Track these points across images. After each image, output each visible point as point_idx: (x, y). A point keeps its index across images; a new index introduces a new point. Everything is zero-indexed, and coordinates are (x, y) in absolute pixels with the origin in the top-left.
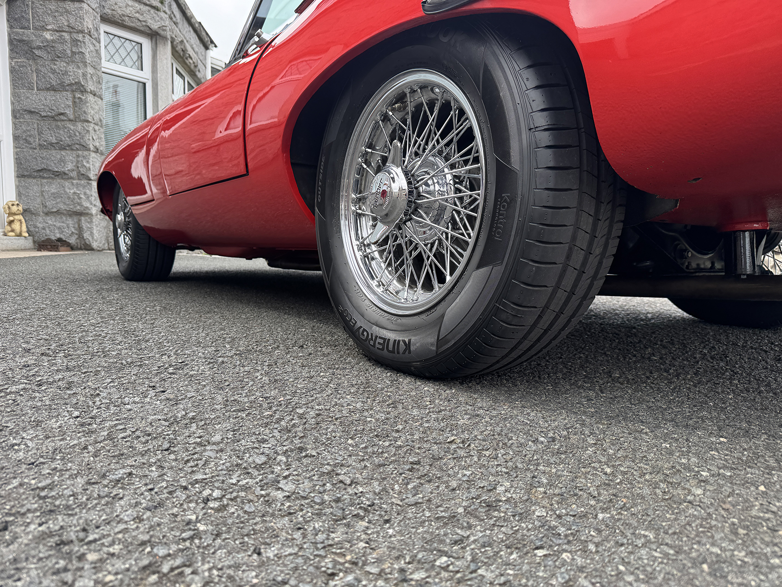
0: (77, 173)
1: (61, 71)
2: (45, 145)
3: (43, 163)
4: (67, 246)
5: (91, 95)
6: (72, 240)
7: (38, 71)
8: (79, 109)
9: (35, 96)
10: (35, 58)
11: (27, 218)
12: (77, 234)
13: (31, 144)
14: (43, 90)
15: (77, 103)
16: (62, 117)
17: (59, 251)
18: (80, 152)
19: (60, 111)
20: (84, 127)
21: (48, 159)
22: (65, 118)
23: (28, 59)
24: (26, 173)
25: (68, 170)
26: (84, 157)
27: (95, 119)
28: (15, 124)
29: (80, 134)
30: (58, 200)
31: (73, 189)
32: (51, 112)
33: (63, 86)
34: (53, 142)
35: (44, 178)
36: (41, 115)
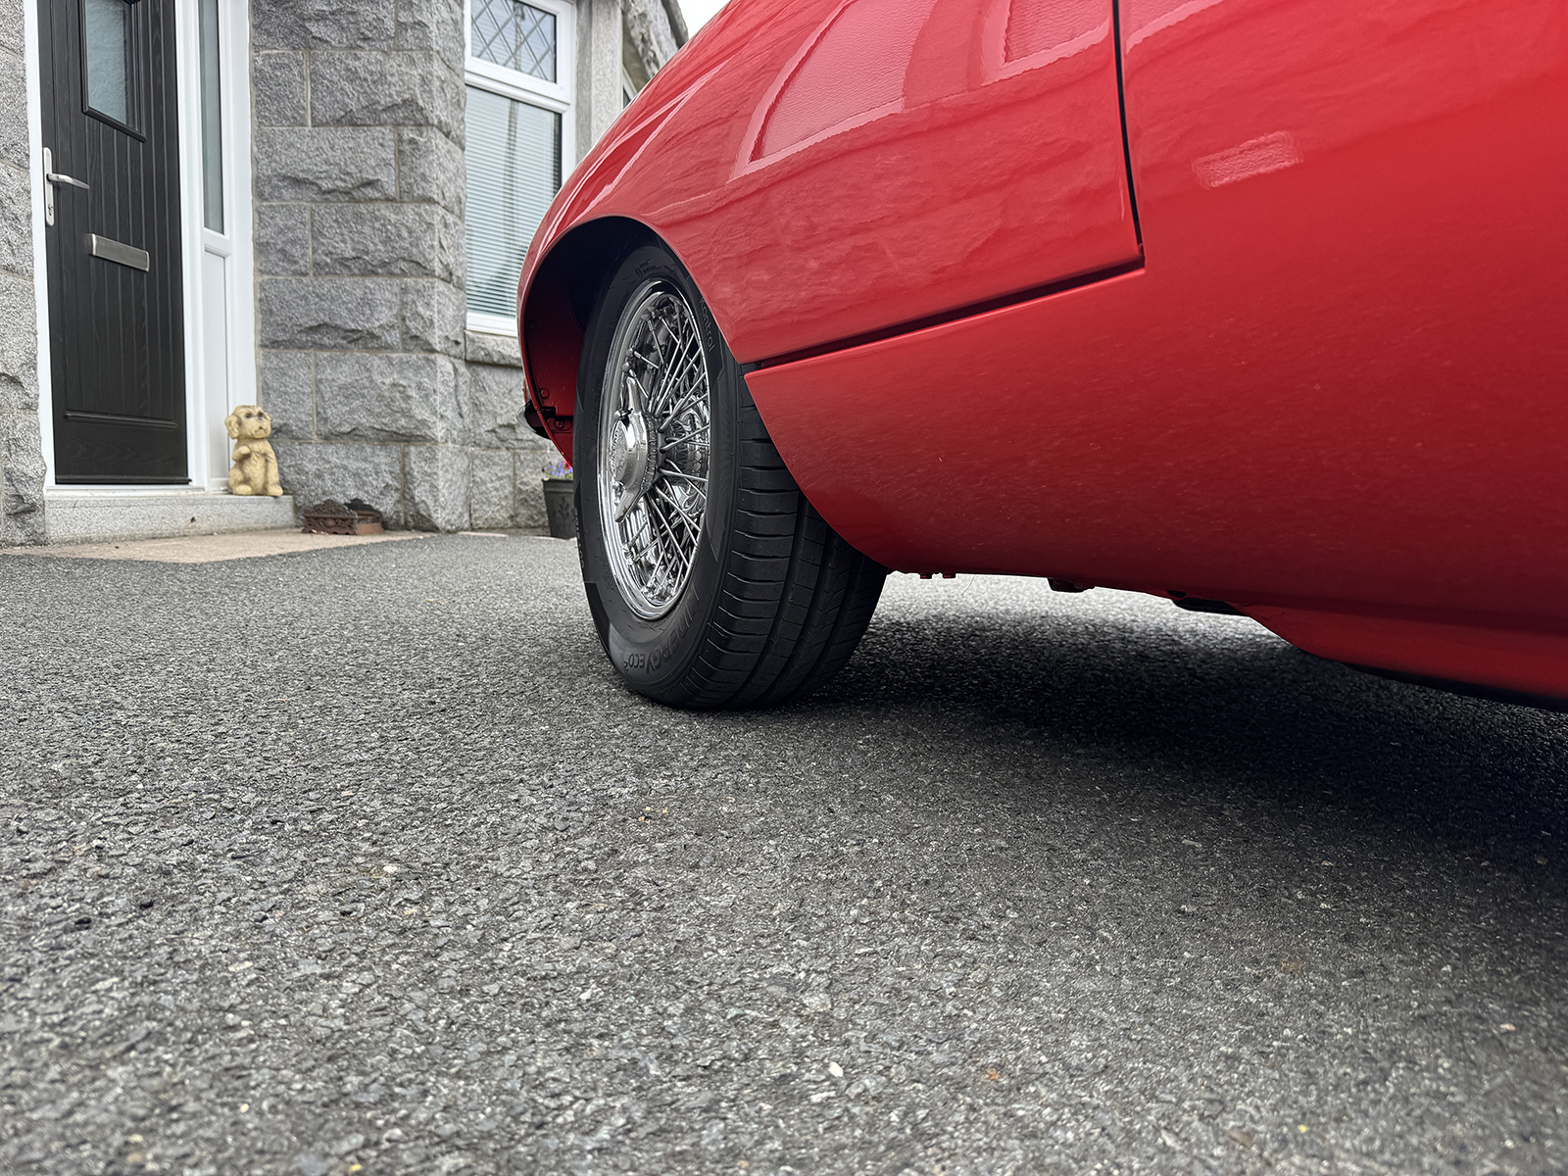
0: (402, 333)
1: (372, 73)
2: (327, 264)
3: (323, 310)
4: (373, 522)
5: (440, 134)
6: (387, 506)
7: (316, 77)
8: (411, 169)
9: (307, 139)
10: (311, 43)
11: (281, 450)
12: (397, 490)
13: (296, 262)
14: (327, 124)
15: (406, 154)
16: (370, 192)
17: (355, 534)
18: (410, 281)
19: (365, 175)
20: (420, 215)
21: (333, 300)
22: (377, 195)
23: (294, 48)
24: (281, 337)
25: (381, 326)
26: (418, 291)
27: (447, 195)
28: (259, 213)
29: (410, 232)
30: (356, 403)
31: (392, 373)
32: (344, 181)
33: (375, 111)
34: (347, 255)
35: (322, 347)
36: (320, 188)
